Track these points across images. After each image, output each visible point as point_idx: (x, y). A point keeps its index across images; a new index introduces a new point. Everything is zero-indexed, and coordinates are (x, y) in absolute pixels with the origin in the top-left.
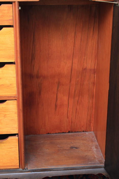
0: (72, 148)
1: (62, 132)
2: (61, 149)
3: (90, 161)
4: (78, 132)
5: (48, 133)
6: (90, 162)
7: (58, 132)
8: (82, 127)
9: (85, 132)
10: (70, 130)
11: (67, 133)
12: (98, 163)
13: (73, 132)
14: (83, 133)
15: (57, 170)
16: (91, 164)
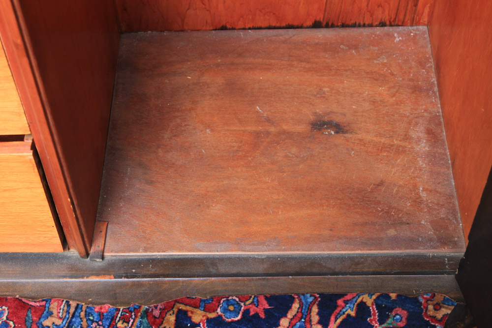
1: (284, 25)
2: (268, 133)
3: (394, 225)
4: (359, 26)
5: (224, 28)
6: (392, 232)
7: (267, 25)
8: (379, 6)
9: (391, 25)
11: (308, 27)
12: (431, 240)
13: (333, 26)
14: (379, 31)
15: (234, 270)
16: (395, 242)
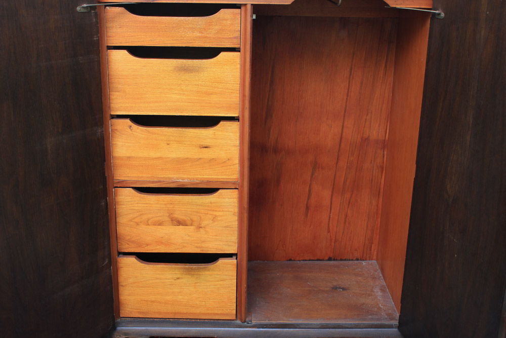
0: (335, 288)
1: (316, 259)
2: (314, 290)
3: (371, 315)
4: (348, 260)
5: (291, 260)
6: (370, 317)
7: (309, 259)
8: (356, 250)
9: (361, 260)
10: (331, 255)
11: (326, 260)
12: (386, 319)
13: (336, 260)
14: (356, 262)
15: (307, 327)
16: (372, 319)
